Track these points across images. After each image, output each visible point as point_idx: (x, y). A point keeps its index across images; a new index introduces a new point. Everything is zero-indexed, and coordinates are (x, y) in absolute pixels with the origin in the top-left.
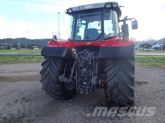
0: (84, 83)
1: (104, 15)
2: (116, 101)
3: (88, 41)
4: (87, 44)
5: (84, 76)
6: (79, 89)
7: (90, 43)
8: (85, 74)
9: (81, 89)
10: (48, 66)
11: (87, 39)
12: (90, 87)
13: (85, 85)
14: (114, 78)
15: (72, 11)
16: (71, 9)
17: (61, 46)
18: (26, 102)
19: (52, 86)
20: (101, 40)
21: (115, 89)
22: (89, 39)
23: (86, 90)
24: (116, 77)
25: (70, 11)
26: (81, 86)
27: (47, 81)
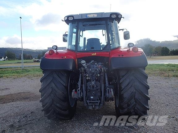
0: (91, 97)
1: (108, 25)
2: (133, 112)
3: (94, 52)
4: (92, 55)
5: (92, 89)
6: (88, 105)
7: (96, 53)
8: (93, 87)
9: (91, 104)
10: (51, 81)
11: (93, 50)
12: (101, 101)
13: (93, 100)
14: (130, 89)
15: (74, 18)
16: (72, 16)
17: (65, 57)
18: (18, 130)
19: (58, 105)
20: (107, 51)
21: (132, 100)
22: (94, 49)
23: (96, 104)
24: (132, 87)
25: (71, 19)
26: (90, 101)
27: (51, 100)
